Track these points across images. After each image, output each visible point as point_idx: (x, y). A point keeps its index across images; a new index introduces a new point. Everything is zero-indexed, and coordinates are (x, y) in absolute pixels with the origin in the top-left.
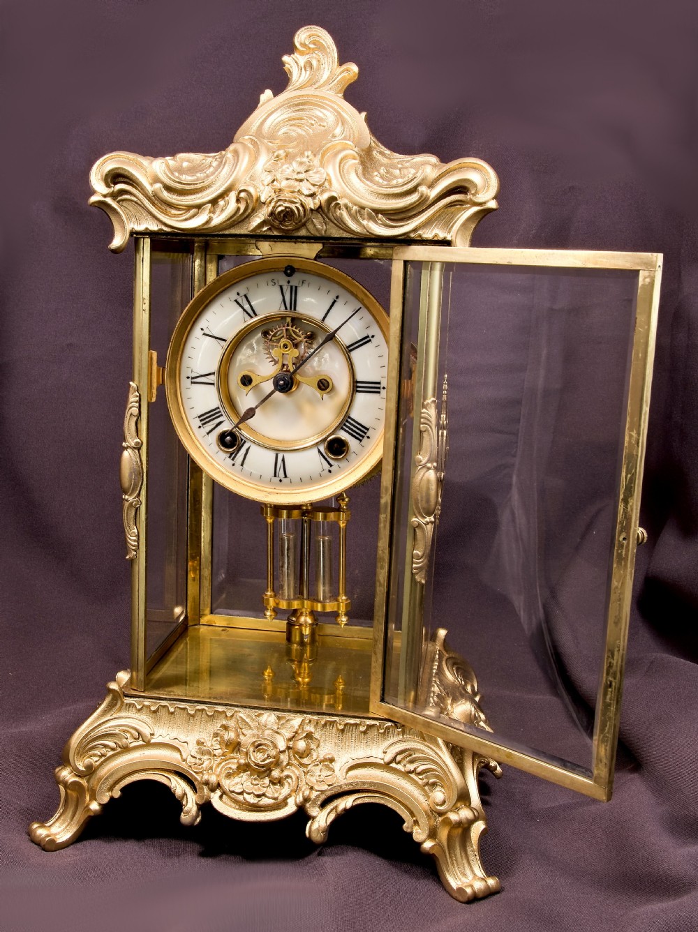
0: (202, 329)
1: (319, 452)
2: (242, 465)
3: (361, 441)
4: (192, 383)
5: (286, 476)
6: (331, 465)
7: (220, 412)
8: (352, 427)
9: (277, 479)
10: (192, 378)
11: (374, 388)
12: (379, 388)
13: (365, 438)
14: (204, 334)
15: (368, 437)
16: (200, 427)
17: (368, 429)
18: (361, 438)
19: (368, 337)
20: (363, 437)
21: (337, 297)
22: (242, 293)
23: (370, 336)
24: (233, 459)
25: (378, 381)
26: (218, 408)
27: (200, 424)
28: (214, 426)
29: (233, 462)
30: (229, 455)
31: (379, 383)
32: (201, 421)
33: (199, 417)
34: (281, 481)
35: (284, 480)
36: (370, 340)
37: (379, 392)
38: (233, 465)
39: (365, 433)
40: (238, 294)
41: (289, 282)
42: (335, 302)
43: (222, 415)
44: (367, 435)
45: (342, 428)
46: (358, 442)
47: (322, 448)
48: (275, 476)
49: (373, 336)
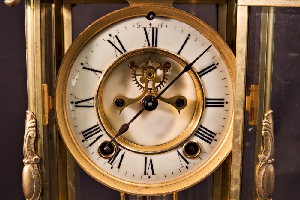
0: (82, 64)
1: (179, 153)
2: (119, 167)
3: (210, 143)
4: (76, 106)
5: (153, 173)
6: (188, 163)
7: (99, 128)
8: (203, 133)
9: (147, 176)
10: (76, 103)
11: (220, 103)
12: (223, 103)
13: (214, 141)
14: (84, 68)
15: (216, 140)
16: (83, 141)
17: (215, 134)
18: (210, 141)
19: (214, 65)
20: (212, 140)
21: (189, 35)
22: (113, 35)
23: (216, 64)
24: (111, 164)
25: (223, 98)
26: (98, 125)
27: (83, 138)
28: (95, 139)
29: (111, 166)
30: (108, 160)
31: (223, 99)
32: (84, 136)
33: (83, 133)
34: (149, 177)
35: (152, 176)
36: (215, 68)
37: (223, 106)
38: (112, 168)
39: (213, 137)
40: (110, 35)
41: (151, 25)
42: (187, 39)
43: (101, 130)
44: (215, 138)
45: (196, 135)
46: (208, 144)
47: (181, 150)
48: (145, 174)
49: (218, 64)
